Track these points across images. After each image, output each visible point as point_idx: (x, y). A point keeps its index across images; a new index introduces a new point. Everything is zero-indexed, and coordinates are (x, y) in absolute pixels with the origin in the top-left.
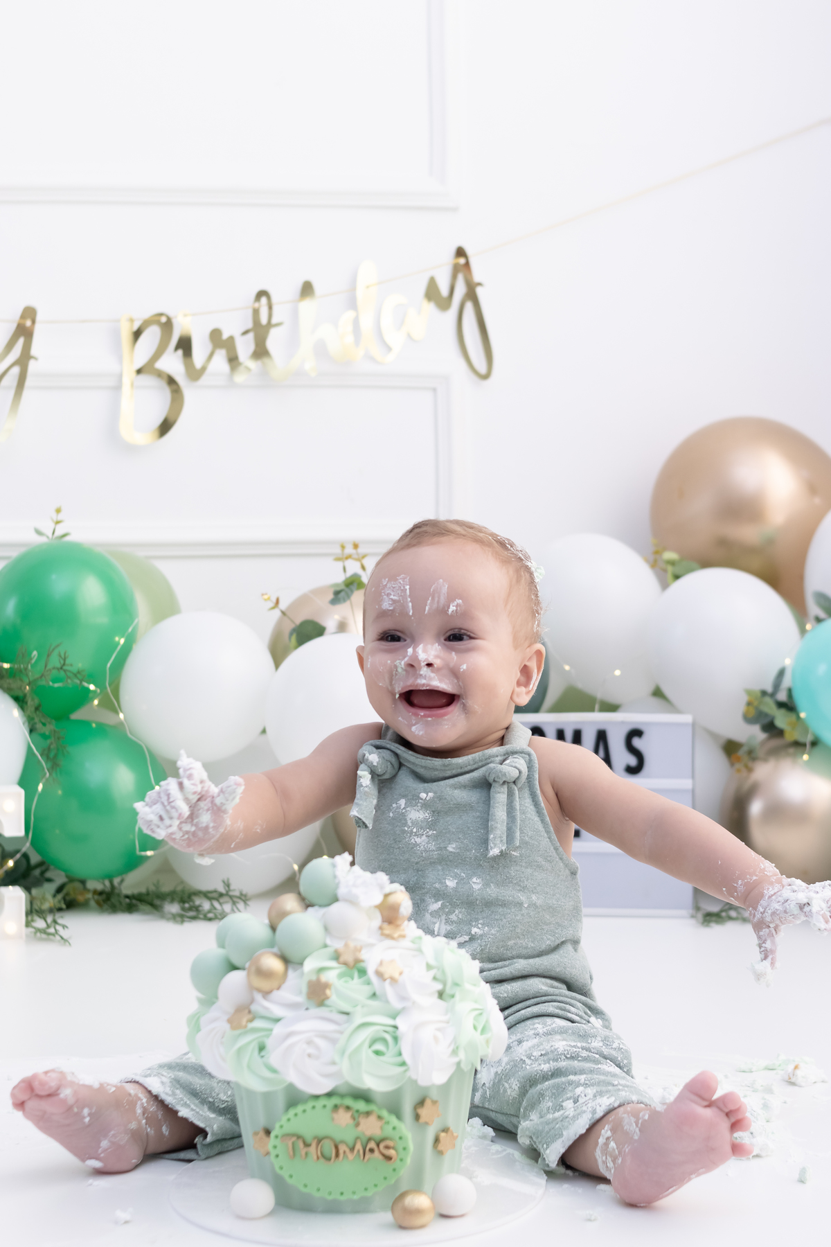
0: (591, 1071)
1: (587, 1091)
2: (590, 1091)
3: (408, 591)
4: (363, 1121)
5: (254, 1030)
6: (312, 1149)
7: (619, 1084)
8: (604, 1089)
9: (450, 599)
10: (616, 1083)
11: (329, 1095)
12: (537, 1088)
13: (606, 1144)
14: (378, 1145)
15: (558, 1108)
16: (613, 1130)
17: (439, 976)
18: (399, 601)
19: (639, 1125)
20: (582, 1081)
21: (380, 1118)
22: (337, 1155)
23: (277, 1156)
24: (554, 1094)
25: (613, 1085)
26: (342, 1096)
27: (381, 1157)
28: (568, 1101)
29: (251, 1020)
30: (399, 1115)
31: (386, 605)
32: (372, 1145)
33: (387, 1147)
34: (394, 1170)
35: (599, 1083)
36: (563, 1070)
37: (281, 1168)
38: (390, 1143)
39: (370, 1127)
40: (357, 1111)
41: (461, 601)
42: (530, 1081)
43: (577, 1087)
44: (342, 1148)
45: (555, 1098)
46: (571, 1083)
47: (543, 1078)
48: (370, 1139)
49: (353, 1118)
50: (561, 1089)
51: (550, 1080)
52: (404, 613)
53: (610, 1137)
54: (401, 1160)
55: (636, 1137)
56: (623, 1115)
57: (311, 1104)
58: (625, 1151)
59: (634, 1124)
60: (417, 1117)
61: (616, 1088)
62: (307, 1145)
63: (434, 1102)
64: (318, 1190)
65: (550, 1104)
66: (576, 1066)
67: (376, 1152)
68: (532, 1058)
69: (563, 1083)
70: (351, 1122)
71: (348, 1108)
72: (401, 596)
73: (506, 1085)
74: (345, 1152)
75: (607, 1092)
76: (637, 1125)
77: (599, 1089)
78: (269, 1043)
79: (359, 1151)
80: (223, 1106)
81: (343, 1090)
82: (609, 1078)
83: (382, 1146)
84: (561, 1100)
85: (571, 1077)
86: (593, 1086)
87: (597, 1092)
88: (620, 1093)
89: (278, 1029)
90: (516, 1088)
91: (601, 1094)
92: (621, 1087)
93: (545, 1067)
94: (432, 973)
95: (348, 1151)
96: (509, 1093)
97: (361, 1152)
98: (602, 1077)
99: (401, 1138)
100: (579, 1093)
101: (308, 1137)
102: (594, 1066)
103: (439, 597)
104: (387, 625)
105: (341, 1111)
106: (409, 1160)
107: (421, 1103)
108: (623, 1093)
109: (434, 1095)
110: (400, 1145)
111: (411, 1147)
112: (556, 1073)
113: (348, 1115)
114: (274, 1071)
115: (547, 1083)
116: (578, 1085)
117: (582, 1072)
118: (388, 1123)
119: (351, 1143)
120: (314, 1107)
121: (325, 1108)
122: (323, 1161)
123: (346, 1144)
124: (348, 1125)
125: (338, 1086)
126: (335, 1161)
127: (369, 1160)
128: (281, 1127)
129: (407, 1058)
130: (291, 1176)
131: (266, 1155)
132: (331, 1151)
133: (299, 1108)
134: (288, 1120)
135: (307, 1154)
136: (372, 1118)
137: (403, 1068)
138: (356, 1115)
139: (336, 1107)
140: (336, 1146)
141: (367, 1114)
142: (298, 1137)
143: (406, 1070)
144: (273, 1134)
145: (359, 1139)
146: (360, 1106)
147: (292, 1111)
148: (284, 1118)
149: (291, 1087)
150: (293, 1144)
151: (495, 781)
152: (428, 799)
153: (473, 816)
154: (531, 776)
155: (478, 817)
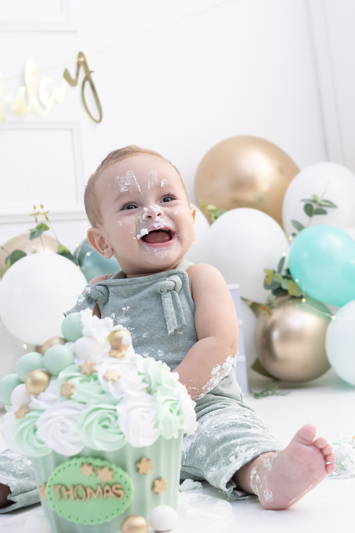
0: (244, 435)
1: (241, 449)
2: (243, 448)
3: (135, 179)
4: (100, 472)
5: (30, 418)
6: (71, 492)
7: (260, 441)
8: (251, 445)
9: (160, 179)
10: (258, 440)
11: (78, 456)
12: (216, 451)
13: (254, 478)
14: (111, 487)
15: (228, 462)
16: (258, 470)
17: (146, 379)
18: (131, 185)
19: (272, 462)
20: (239, 443)
21: (111, 470)
22: (86, 495)
23: (51, 499)
24: (225, 454)
25: (257, 442)
26: (87, 457)
27: (113, 496)
28: (232, 457)
29: (28, 412)
30: (124, 469)
31: (123, 190)
32: (107, 488)
33: (117, 489)
34: (123, 503)
35: (248, 442)
37: (54, 506)
38: (119, 486)
39: (105, 476)
40: (97, 466)
41: (165, 179)
42: (211, 446)
43: (237, 447)
44: (89, 491)
45: (225, 457)
46: (232, 445)
47: (218, 443)
48: (107, 484)
49: (94, 470)
51: (221, 444)
52: (136, 192)
53: (256, 474)
54: (127, 496)
55: (270, 470)
56: (263, 460)
57: (68, 463)
58: (264, 479)
59: (269, 462)
60: (137, 470)
61: (258, 443)
62: (67, 490)
63: (148, 460)
64: (78, 519)
65: (224, 461)
66: (235, 433)
67: (111, 492)
68: (211, 430)
69: (228, 446)
70: (92, 473)
71: (90, 464)
72: (132, 182)
73: (199, 449)
74: (91, 493)
75: (253, 447)
76: (271, 463)
77: (248, 446)
78: (39, 425)
79: (99, 492)
80: (22, 472)
81: (87, 453)
82: (254, 438)
83: (114, 487)
84: (229, 457)
85: (233, 442)
86: (245, 444)
87: (248, 448)
88: (261, 446)
90: (205, 451)
91: (249, 448)
93: (218, 437)
94: (142, 377)
95: (93, 492)
96: (200, 454)
97: (101, 492)
98: (249, 438)
99: (126, 483)
100: (237, 451)
101: (69, 485)
103: (154, 179)
104: (126, 200)
105: (85, 466)
106: (132, 497)
107: (139, 461)
108: (263, 446)
109: (148, 455)
110: (125, 487)
111: (133, 488)
112: (225, 439)
113: (90, 468)
114: (42, 443)
116: (237, 445)
117: (238, 436)
118: (116, 473)
119: (94, 488)
120: (69, 465)
121: (76, 464)
122: (78, 500)
123: (91, 488)
124: (91, 475)
125: (83, 450)
126: (85, 500)
127: (106, 498)
128: (52, 479)
129: (123, 429)
130: (60, 512)
131: (46, 500)
132: (82, 493)
133: (61, 466)
134: (55, 475)
135: (68, 496)
136: (105, 470)
137: (121, 436)
138: (96, 469)
139: (83, 464)
140: (85, 490)
141: (102, 467)
142: (62, 485)
143: (124, 437)
144: (47, 485)
145: (99, 484)
146: (98, 462)
147: (57, 469)
148: (53, 474)
149: (54, 453)
150: (60, 490)
151: (161, 292)
152: (127, 310)
153: (154, 315)
154: (185, 286)
155: (156, 315)
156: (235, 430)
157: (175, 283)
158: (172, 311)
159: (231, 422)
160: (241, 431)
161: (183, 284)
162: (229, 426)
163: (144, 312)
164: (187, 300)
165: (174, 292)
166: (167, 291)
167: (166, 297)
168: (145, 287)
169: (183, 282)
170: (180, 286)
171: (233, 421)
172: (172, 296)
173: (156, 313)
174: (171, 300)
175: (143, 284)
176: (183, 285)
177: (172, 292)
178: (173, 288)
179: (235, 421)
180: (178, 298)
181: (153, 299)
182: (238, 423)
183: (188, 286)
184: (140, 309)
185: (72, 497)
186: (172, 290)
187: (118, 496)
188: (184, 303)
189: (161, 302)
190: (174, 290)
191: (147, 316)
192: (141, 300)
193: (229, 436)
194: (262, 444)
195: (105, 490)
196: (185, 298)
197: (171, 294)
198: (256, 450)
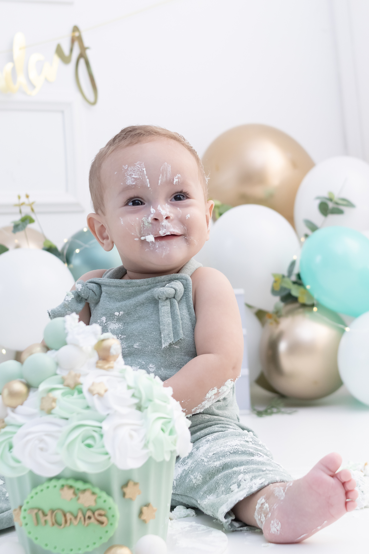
0: (248, 463)
1: (246, 477)
3: (145, 172)
4: (81, 496)
5: (6, 433)
6: (48, 518)
7: (267, 470)
9: (174, 175)
10: (264, 469)
11: (58, 478)
12: (215, 479)
13: (261, 508)
14: (94, 513)
15: (228, 491)
16: (267, 498)
17: (136, 394)
18: (139, 179)
19: (286, 491)
20: (242, 470)
21: (94, 494)
22: (66, 522)
23: (26, 524)
24: (225, 482)
25: (263, 471)
26: (67, 479)
27: (96, 523)
28: (234, 485)
29: (3, 427)
30: (109, 493)
31: (129, 182)
32: (89, 514)
33: (100, 515)
34: (107, 532)
35: (253, 471)
36: (229, 464)
37: (30, 533)
38: (102, 512)
39: (87, 500)
40: (78, 489)
41: (180, 175)
42: (209, 475)
43: (239, 475)
44: (69, 516)
45: (226, 484)
46: (235, 473)
47: (218, 471)
48: (89, 509)
49: (75, 494)
50: (229, 478)
51: (221, 472)
52: (144, 187)
53: (264, 503)
54: (111, 524)
56: (275, 488)
57: (46, 485)
58: (274, 508)
59: (282, 491)
60: (124, 495)
61: (264, 472)
62: (45, 515)
63: (136, 484)
64: (55, 548)
65: (223, 489)
66: (237, 460)
67: (93, 519)
68: (208, 457)
69: (230, 474)
70: (73, 497)
71: (71, 487)
72: (140, 175)
73: (192, 477)
74: (71, 519)
75: (259, 476)
76: (284, 491)
77: (253, 474)
78: (15, 441)
79: (80, 518)
81: (68, 474)
82: (260, 467)
83: (96, 513)
85: (235, 469)
86: (250, 473)
89: (20, 431)
90: (200, 479)
91: (255, 477)
92: (268, 472)
93: (217, 464)
94: (131, 392)
95: (73, 518)
96: (194, 482)
97: (83, 519)
98: (254, 466)
99: (110, 508)
100: (240, 479)
101: (47, 510)
102: (249, 459)
103: (166, 174)
104: (132, 194)
105: (66, 489)
106: (117, 525)
107: (126, 484)
109: (136, 477)
110: (110, 514)
111: (118, 515)
112: (225, 467)
113: (71, 491)
114: (18, 461)
115: (220, 475)
116: (240, 473)
117: (241, 464)
118: (100, 497)
119: (75, 513)
120: (48, 487)
121: (55, 486)
122: (56, 526)
123: (72, 513)
124: (71, 499)
125: (63, 471)
126: (64, 527)
127: (88, 525)
128: (28, 503)
129: (108, 449)
130: (36, 539)
131: (21, 526)
132: (61, 519)
133: (39, 488)
134: (32, 497)
135: (46, 522)
136: (88, 494)
137: (107, 457)
138: (77, 492)
139: (63, 486)
140: (65, 515)
141: (84, 491)
142: (39, 509)
143: (110, 458)
144: (23, 508)
145: (80, 509)
146: (79, 485)
147: (34, 491)
148: (29, 496)
149: (31, 473)
150: (36, 514)
151: (159, 299)
152: (120, 315)
153: (149, 324)
154: (187, 294)
155: (152, 324)
156: (237, 457)
157: (175, 290)
158: (169, 323)
159: (231, 448)
160: (244, 458)
161: (185, 291)
162: (229, 453)
163: (138, 319)
164: (187, 310)
165: (174, 300)
166: (165, 298)
167: (163, 306)
168: (143, 291)
169: (185, 288)
170: (181, 294)
171: (234, 447)
172: (171, 305)
173: (152, 322)
174: (170, 310)
175: (140, 288)
176: (186, 293)
177: (171, 299)
178: (173, 296)
179: (236, 447)
180: (178, 308)
181: (150, 305)
182: (240, 450)
183: (191, 295)
184: (135, 316)
185: (50, 523)
186: (171, 298)
187: (102, 523)
188: (184, 314)
189: (158, 310)
190: (174, 297)
191: (141, 324)
192: (136, 306)
193: (230, 463)
194: (269, 474)
195: (87, 516)
196: (186, 308)
197: (169, 303)
198: (263, 480)
